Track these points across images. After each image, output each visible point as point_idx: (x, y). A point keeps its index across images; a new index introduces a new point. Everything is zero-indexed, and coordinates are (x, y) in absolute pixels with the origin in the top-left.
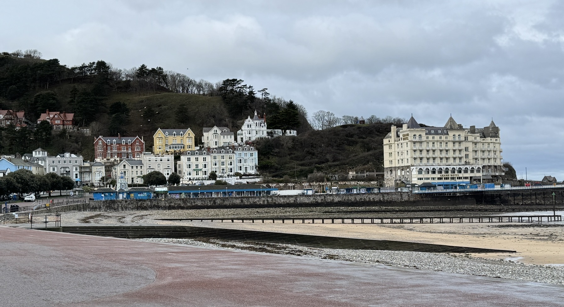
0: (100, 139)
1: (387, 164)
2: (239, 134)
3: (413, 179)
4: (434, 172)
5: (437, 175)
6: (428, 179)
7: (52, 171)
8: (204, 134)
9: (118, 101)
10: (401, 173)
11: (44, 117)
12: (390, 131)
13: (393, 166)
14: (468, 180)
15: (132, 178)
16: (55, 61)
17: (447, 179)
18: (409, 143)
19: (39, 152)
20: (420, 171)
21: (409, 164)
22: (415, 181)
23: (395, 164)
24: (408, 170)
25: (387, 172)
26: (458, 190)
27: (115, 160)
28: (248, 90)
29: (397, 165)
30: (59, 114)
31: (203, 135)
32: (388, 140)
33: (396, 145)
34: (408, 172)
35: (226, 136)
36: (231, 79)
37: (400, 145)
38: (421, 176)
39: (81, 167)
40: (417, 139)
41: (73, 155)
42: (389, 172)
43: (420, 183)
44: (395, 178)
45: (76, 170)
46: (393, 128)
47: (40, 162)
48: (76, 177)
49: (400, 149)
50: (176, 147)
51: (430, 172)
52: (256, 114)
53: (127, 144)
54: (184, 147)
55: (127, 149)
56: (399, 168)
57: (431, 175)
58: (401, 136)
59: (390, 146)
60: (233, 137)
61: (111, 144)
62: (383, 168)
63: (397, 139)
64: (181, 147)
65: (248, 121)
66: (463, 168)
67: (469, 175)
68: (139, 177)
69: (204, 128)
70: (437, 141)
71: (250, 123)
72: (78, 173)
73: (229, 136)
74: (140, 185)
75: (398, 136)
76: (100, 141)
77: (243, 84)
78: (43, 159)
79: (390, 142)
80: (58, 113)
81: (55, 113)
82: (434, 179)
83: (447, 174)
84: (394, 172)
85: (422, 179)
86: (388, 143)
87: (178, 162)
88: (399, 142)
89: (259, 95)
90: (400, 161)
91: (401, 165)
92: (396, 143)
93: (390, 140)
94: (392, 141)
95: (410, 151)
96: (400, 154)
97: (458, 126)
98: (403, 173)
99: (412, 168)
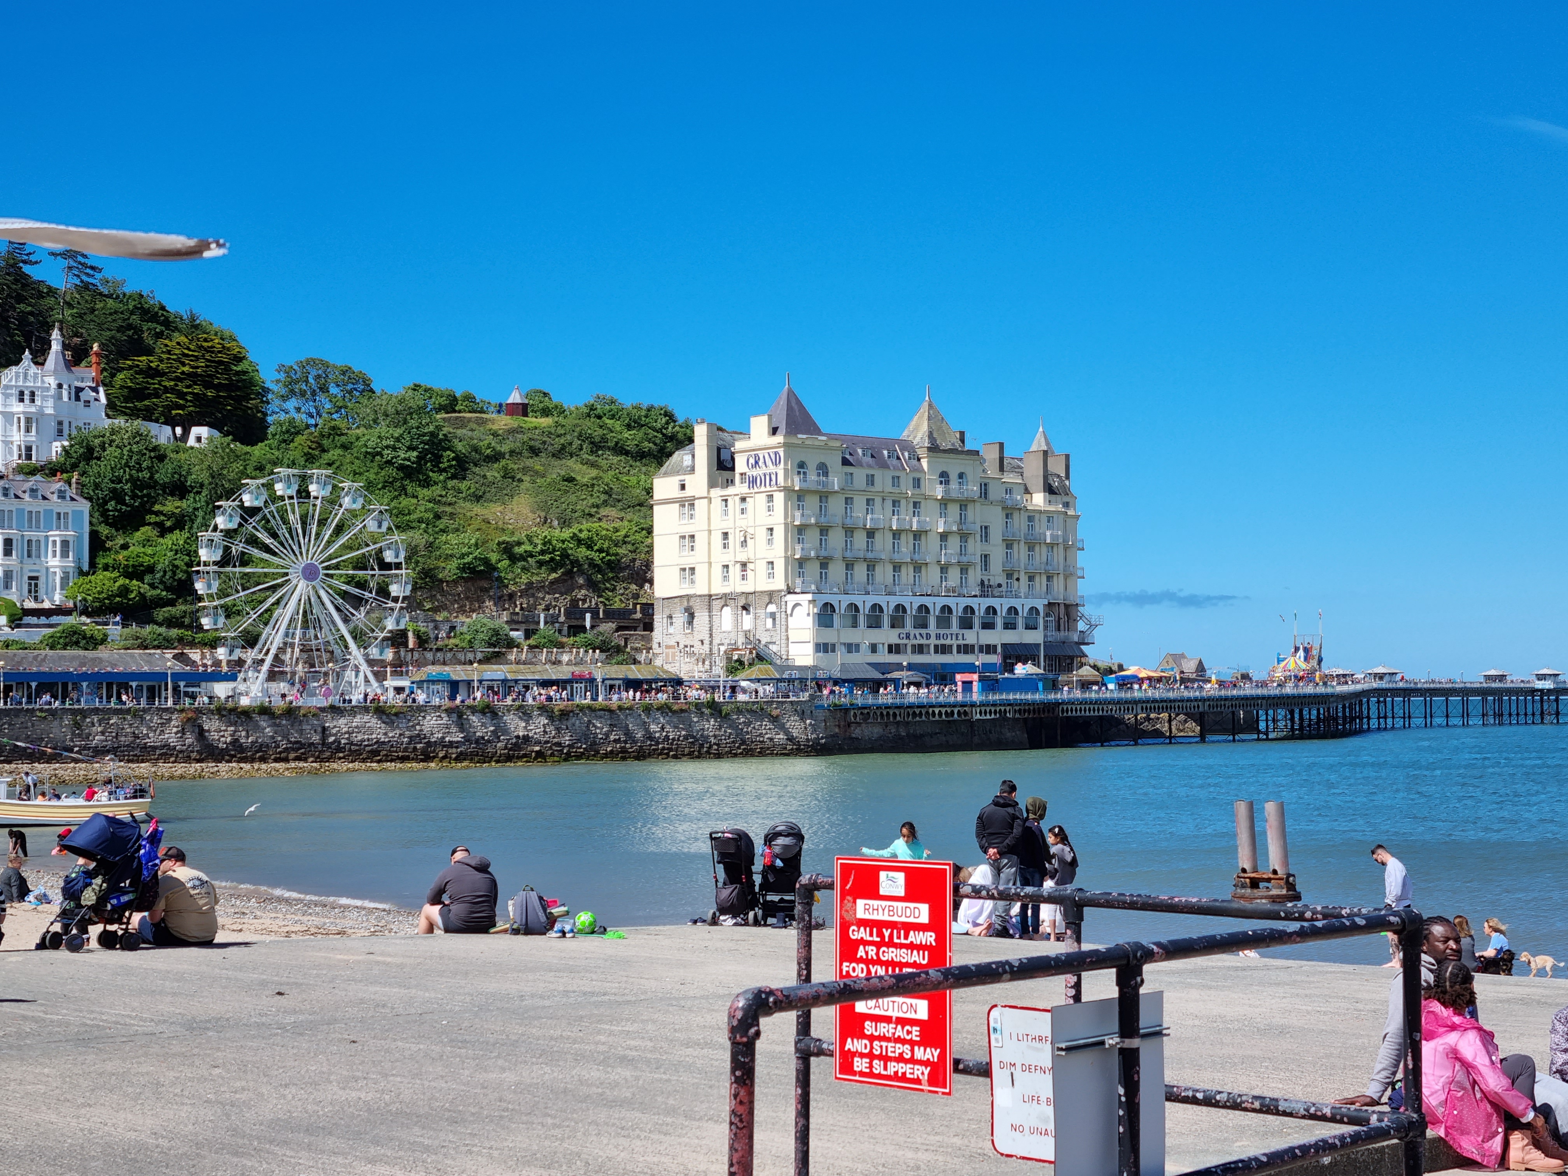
1: (667, 584)
3: (795, 649)
4: (874, 623)
5: (887, 635)
6: (851, 648)
10: (737, 622)
12: (691, 440)
13: (701, 588)
14: (995, 659)
17: (920, 650)
18: (777, 498)
20: (824, 615)
21: (779, 583)
22: (803, 655)
23: (709, 584)
24: (772, 608)
25: (670, 617)
26: (974, 698)
29: (718, 588)
32: (675, 481)
33: (717, 503)
34: (773, 616)
37: (733, 503)
38: (826, 637)
40: (809, 482)
42: (680, 618)
43: (829, 663)
44: (707, 642)
46: (705, 433)
49: (734, 522)
51: (862, 620)
56: (726, 599)
57: (864, 636)
58: (741, 464)
59: (688, 504)
63: (720, 476)
66: (981, 605)
67: (998, 637)
70: (885, 497)
75: (722, 467)
79: (689, 492)
82: (874, 648)
83: (924, 631)
84: (701, 618)
85: (832, 647)
86: (677, 493)
88: (730, 490)
90: (735, 571)
91: (736, 585)
92: (716, 493)
93: (688, 479)
94: (698, 482)
95: (779, 533)
96: (735, 539)
97: (955, 440)
98: (747, 621)
99: (791, 599)
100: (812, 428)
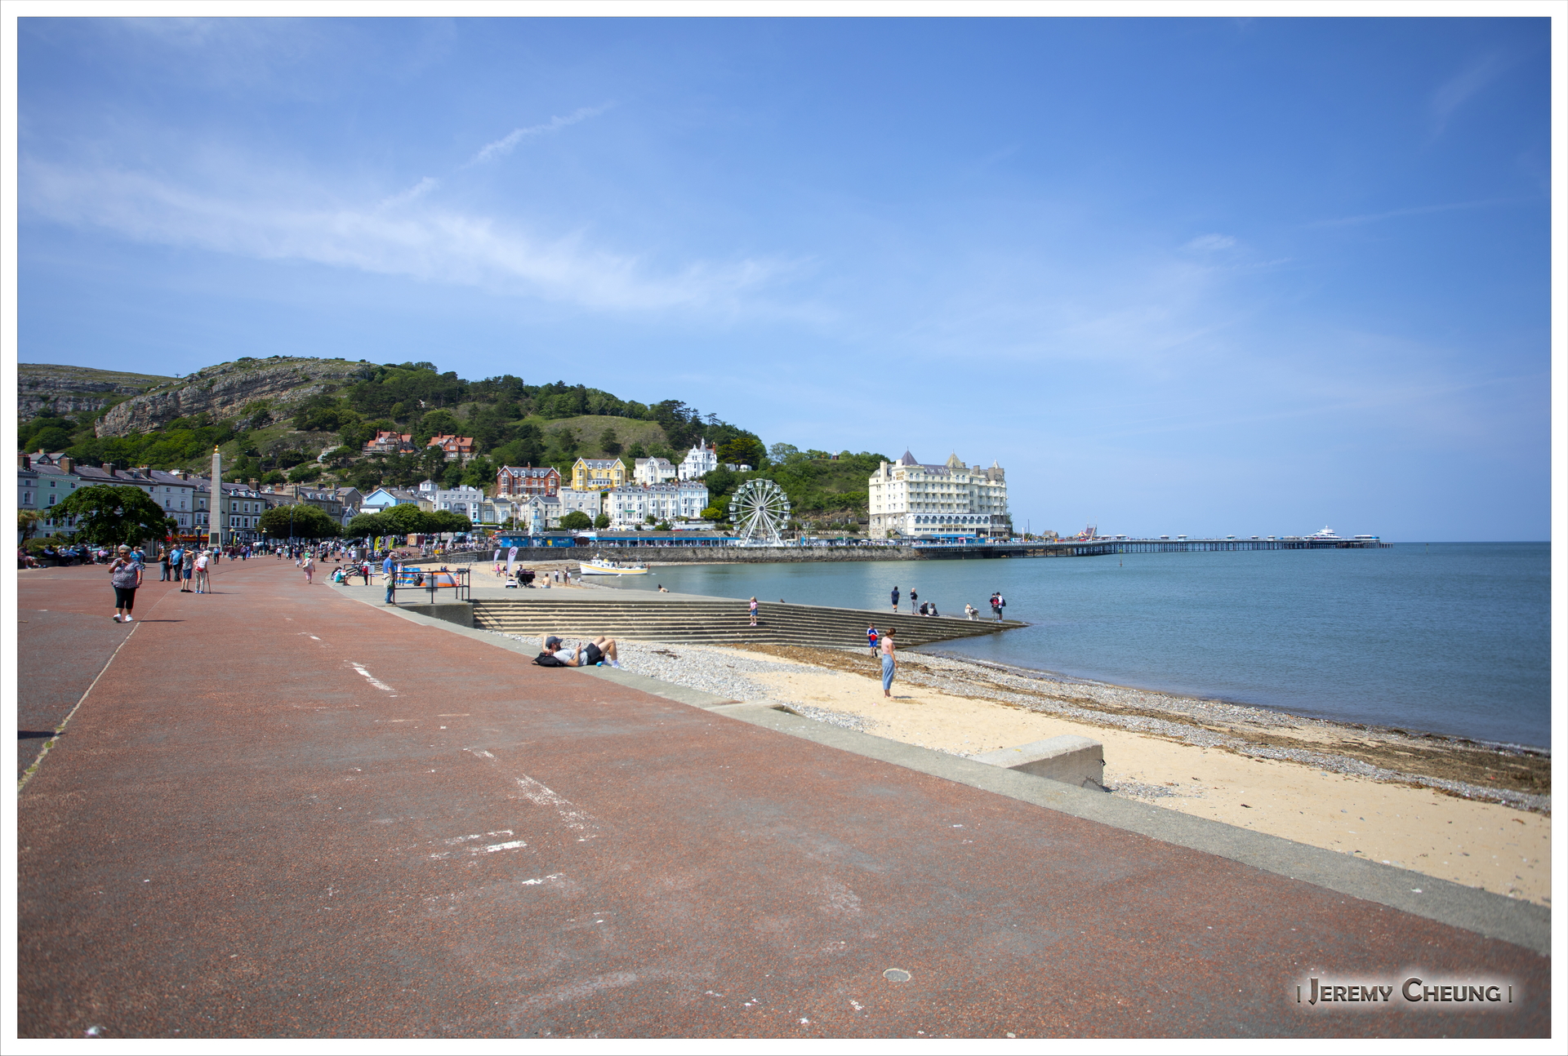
0: (505, 469)
1: (873, 510)
2: (681, 469)
3: (908, 530)
4: (934, 521)
5: (938, 525)
6: (927, 529)
7: (443, 508)
8: (637, 466)
9: (528, 424)
10: (893, 522)
11: (436, 441)
12: (879, 468)
13: (882, 512)
14: (975, 533)
15: (546, 521)
16: (453, 375)
17: (949, 530)
18: (904, 484)
19: (428, 484)
20: (918, 520)
21: (904, 510)
22: (911, 532)
23: (885, 510)
24: (902, 517)
25: (873, 520)
26: (964, 545)
27: (523, 497)
28: (692, 414)
29: (887, 511)
30: (455, 439)
31: (635, 468)
32: (875, 479)
33: (887, 486)
34: (902, 520)
35: (665, 471)
36: (671, 399)
37: (892, 486)
38: (919, 526)
39: (480, 505)
40: (914, 479)
41: (471, 489)
42: (877, 521)
43: (919, 534)
44: (882, 528)
45: (475, 507)
46: (883, 464)
47: (428, 498)
48: (475, 517)
49: (892, 492)
50: (601, 483)
51: (930, 521)
52: (703, 443)
53: (538, 477)
54: (611, 483)
55: (539, 483)
56: (890, 515)
57: (930, 525)
58: (894, 474)
59: (879, 486)
60: (674, 471)
61: (520, 476)
62: (868, 516)
63: (888, 478)
64: (608, 483)
65: (694, 452)
66: (969, 517)
67: (975, 525)
68: (554, 519)
69: (637, 459)
70: (938, 483)
71: (696, 454)
72: (477, 512)
73: (669, 471)
74: (556, 529)
75: (889, 474)
76: (505, 473)
77: (685, 407)
78: (433, 493)
79: (879, 483)
80: (454, 436)
81: (449, 437)
82: (934, 529)
83: (950, 524)
84: (882, 520)
85: (920, 529)
86: (876, 483)
87: (605, 501)
88: (890, 482)
89: (705, 421)
90: (892, 506)
91: (892, 511)
92: (887, 483)
93: (879, 479)
94: (881, 480)
95: (905, 494)
96: (892, 497)
97: (961, 466)
98: (895, 522)
99: (908, 515)
100: (914, 462)
